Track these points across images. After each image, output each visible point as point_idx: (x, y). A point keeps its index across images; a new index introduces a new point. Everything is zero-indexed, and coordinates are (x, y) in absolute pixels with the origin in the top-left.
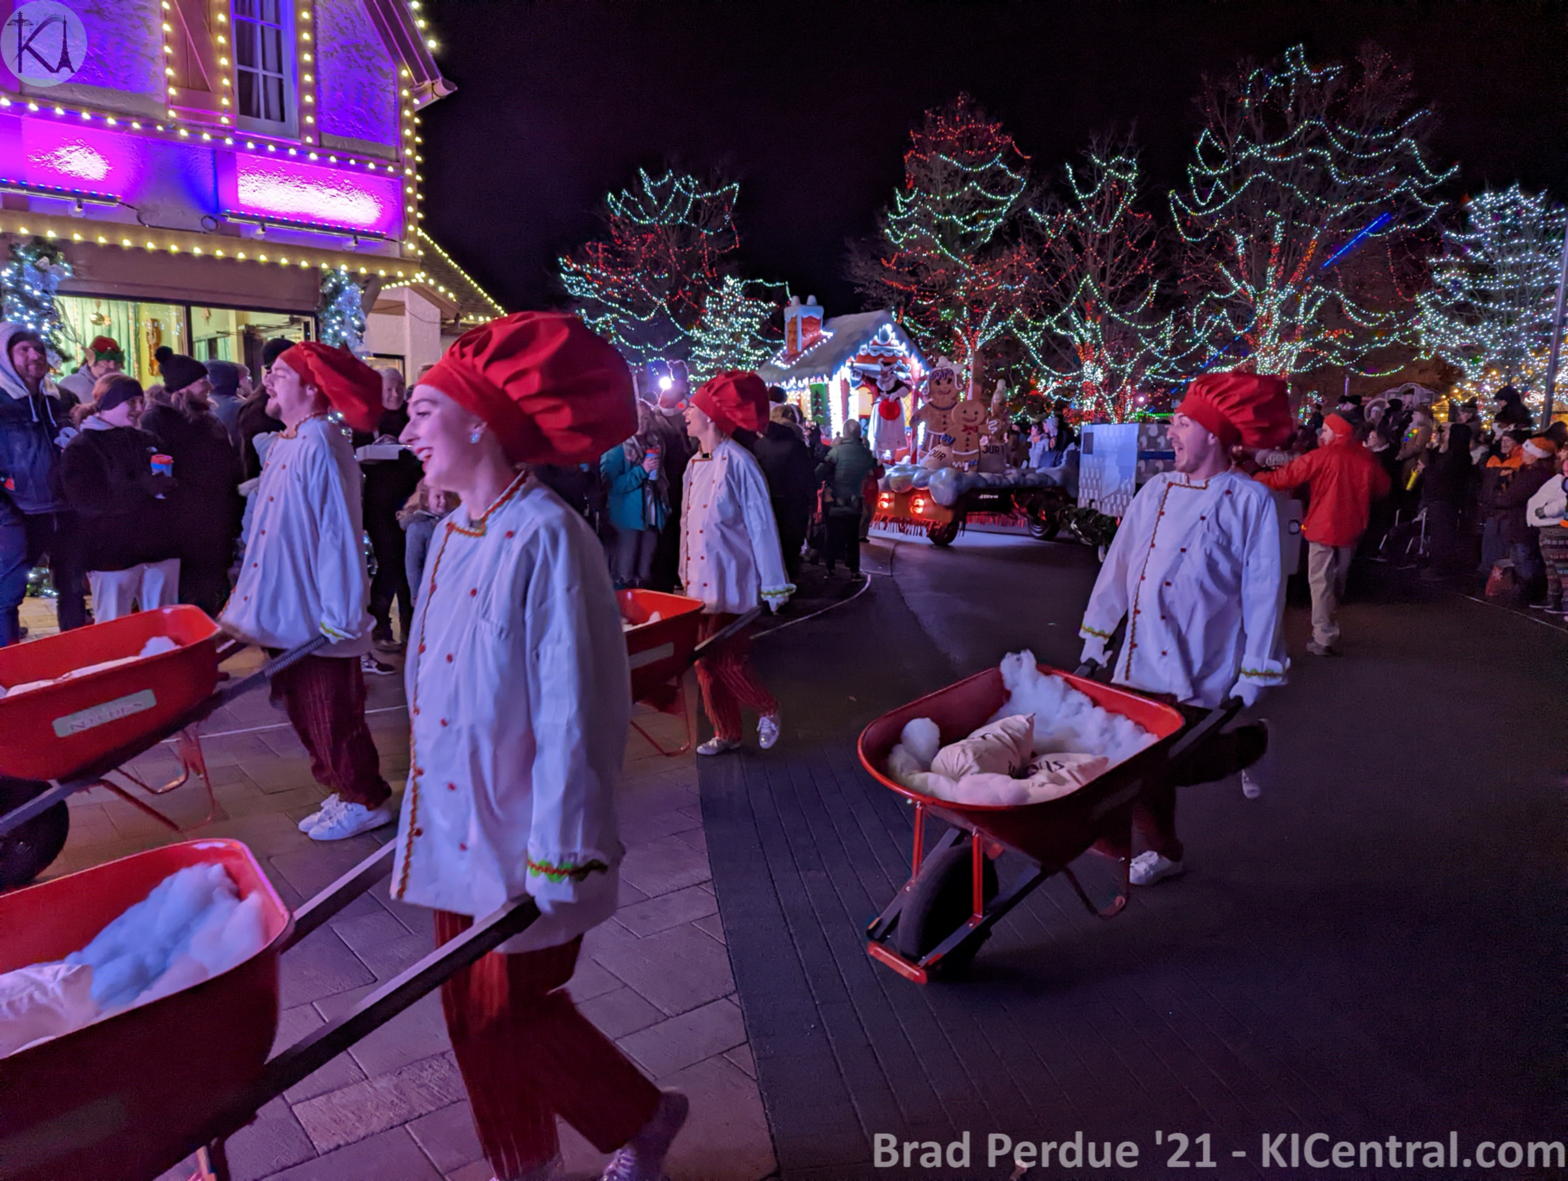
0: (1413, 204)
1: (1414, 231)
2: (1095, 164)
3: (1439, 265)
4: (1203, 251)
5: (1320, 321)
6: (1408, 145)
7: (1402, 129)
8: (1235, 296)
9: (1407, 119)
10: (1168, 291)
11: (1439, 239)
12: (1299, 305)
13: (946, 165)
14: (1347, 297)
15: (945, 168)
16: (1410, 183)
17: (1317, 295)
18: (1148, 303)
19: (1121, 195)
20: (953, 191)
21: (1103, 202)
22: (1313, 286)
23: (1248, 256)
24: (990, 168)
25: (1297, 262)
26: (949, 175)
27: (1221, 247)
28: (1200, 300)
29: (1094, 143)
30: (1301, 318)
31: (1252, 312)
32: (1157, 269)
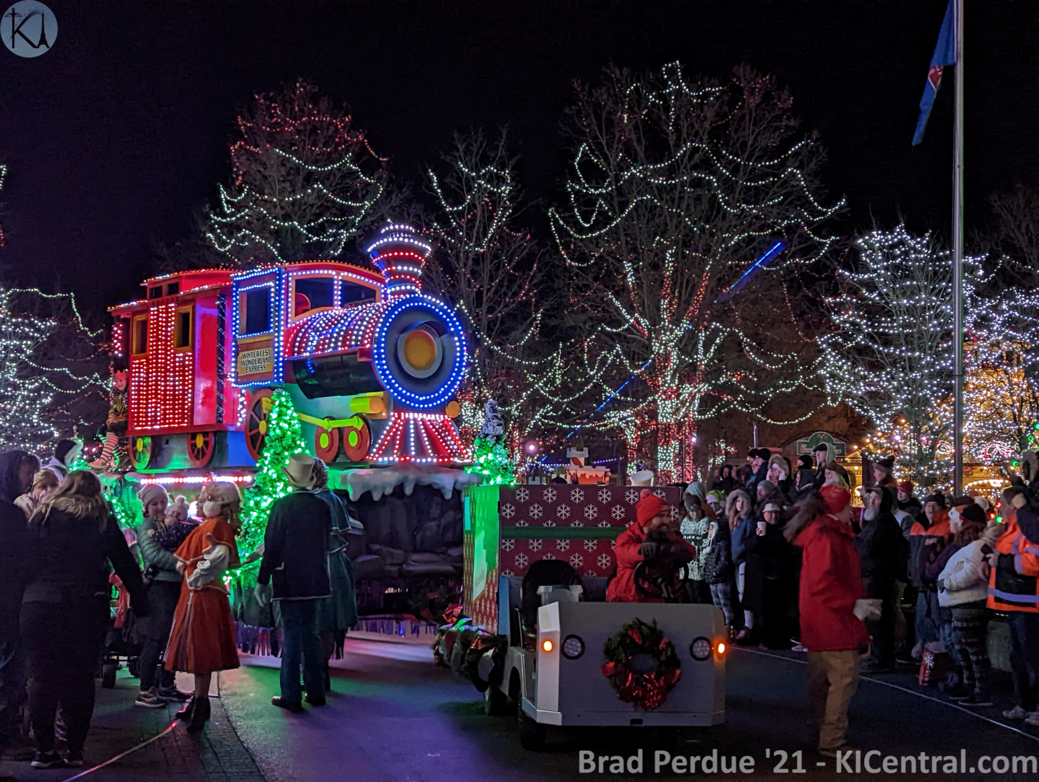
0: (805, 238)
1: (806, 266)
2: (462, 172)
3: (836, 304)
4: (590, 277)
5: (720, 361)
6: (794, 175)
7: (786, 159)
8: (628, 330)
9: (790, 149)
10: (553, 322)
11: (833, 278)
12: (697, 343)
13: (283, 162)
14: (746, 335)
15: (284, 165)
16: (800, 215)
17: (716, 332)
18: (533, 334)
19: (495, 210)
20: (293, 192)
21: (475, 215)
22: (710, 322)
23: (639, 285)
24: (339, 169)
25: (691, 295)
26: (289, 174)
27: (609, 273)
28: (589, 335)
29: (461, 148)
30: (701, 357)
31: (648, 348)
32: (541, 297)
